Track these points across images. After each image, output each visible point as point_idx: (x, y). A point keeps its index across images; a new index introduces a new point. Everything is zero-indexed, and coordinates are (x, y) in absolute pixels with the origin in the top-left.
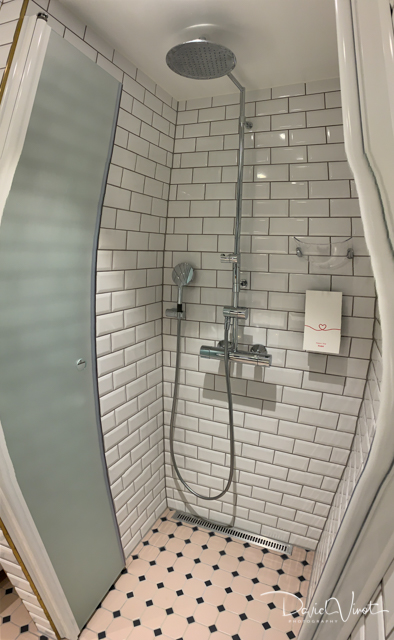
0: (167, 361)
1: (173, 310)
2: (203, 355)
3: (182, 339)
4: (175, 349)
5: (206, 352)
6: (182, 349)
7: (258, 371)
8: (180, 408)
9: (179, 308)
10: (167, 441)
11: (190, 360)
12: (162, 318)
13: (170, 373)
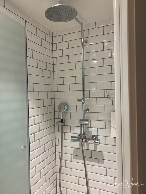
0: (57, 143)
1: (59, 122)
2: (72, 140)
3: (64, 134)
4: (61, 138)
5: (73, 139)
6: (64, 138)
7: (95, 146)
8: (63, 164)
9: (62, 121)
10: (58, 181)
11: (67, 143)
12: (55, 125)
13: (59, 149)
